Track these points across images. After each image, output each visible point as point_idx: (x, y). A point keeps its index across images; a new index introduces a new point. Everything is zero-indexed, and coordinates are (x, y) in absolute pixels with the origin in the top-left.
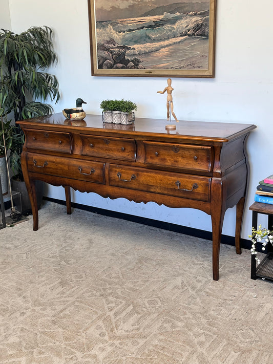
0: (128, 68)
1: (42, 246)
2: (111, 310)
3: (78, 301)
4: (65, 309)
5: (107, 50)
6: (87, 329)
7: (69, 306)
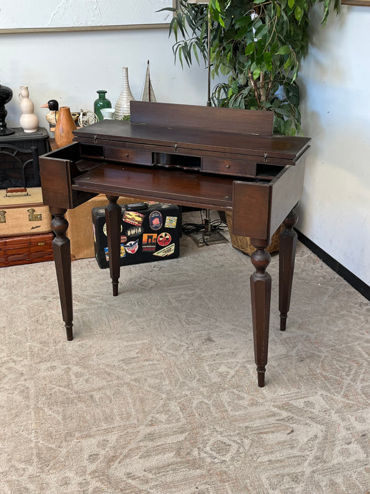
2: (152, 425)
3: (129, 386)
4: (100, 389)
6: (88, 436)
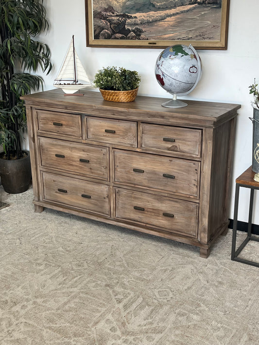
0: (128, 38)
1: (36, 231)
2: (120, 302)
3: (82, 292)
4: (69, 301)
5: (105, 18)
6: (96, 323)
7: (73, 298)
